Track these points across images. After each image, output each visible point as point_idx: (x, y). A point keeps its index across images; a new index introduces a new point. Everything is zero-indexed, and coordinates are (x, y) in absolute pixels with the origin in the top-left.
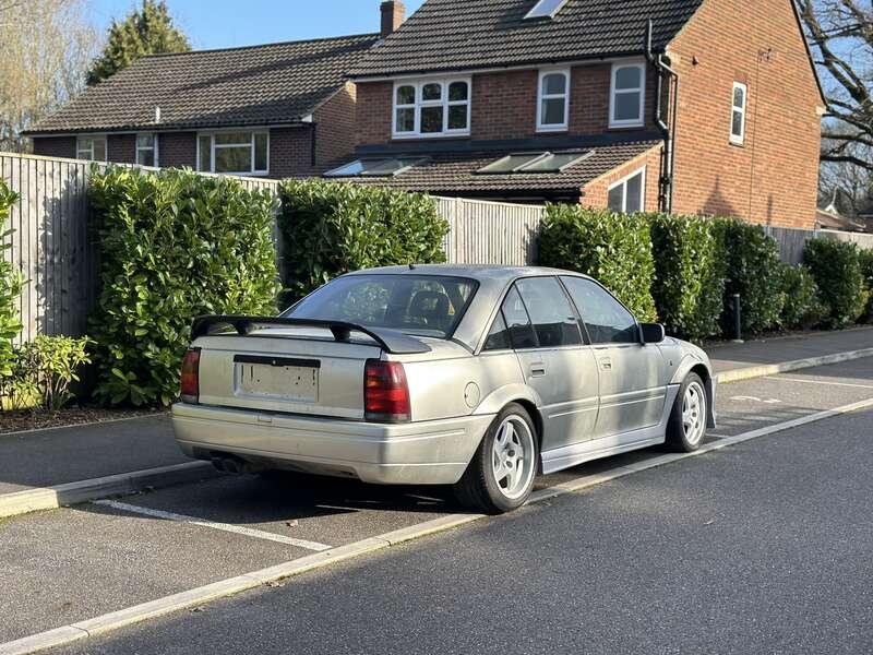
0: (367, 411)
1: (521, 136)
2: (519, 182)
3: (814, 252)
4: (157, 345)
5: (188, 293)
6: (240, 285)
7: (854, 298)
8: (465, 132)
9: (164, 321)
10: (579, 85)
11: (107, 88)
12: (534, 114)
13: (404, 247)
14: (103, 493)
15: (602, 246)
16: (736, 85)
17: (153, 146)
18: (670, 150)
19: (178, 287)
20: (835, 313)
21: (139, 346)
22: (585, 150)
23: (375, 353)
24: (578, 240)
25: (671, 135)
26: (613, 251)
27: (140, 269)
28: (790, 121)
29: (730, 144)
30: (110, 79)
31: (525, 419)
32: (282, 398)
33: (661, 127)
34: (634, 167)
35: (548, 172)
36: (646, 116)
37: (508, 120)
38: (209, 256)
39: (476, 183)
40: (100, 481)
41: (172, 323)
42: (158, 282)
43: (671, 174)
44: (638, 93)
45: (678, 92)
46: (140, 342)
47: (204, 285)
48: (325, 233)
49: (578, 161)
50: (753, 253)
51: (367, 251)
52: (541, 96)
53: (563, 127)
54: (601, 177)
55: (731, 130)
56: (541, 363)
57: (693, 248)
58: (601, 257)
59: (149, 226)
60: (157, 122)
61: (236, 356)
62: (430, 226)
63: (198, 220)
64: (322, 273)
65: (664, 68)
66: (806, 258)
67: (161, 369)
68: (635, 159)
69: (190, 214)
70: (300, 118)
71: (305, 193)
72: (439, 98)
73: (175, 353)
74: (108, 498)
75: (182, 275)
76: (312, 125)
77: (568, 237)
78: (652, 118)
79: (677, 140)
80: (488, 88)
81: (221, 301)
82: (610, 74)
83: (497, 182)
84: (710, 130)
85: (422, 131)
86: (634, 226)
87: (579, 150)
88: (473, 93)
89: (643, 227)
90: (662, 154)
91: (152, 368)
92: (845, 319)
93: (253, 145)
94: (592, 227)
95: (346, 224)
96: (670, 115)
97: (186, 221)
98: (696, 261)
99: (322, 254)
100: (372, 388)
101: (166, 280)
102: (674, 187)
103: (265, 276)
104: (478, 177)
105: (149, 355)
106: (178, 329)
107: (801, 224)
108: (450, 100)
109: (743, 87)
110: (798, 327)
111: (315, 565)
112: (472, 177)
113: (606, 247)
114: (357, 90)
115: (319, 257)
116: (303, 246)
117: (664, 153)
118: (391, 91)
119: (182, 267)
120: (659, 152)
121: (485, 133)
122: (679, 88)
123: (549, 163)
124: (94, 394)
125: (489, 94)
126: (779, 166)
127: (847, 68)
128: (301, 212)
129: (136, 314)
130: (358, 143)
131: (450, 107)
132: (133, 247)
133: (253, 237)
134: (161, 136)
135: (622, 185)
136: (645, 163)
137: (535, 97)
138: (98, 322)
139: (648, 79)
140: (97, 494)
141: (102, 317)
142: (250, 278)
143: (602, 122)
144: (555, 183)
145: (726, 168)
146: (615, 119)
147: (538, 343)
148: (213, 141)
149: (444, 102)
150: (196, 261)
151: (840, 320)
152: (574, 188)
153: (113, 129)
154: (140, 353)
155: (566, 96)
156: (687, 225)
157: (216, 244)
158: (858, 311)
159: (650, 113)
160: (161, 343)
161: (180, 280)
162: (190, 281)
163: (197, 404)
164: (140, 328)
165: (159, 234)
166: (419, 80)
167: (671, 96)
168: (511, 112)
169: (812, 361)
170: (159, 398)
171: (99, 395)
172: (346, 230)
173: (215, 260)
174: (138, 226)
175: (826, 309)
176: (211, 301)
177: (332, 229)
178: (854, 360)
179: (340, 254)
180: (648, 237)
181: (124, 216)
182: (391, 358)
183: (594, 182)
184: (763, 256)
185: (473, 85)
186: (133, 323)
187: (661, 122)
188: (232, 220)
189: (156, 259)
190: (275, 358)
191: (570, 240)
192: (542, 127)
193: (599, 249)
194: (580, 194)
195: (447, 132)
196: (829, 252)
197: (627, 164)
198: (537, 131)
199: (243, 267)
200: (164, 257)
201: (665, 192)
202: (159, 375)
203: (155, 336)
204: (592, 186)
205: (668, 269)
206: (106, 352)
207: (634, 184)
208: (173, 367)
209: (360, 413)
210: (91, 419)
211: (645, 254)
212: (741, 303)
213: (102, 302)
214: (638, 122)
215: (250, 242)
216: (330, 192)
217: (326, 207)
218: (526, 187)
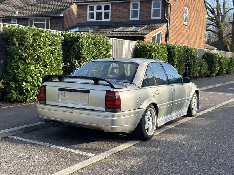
0: (106, 108)
1: (125, 21)
2: (126, 34)
3: (206, 56)
4: (25, 83)
5: (35, 66)
6: (51, 64)
7: (217, 68)
8: (109, 20)
9: (28, 75)
10: (142, 7)
11: (2, 6)
12: (129, 14)
13: (99, 53)
14: (12, 134)
15: (154, 53)
16: (186, 8)
17: (16, 22)
18: (169, 26)
19: (32, 64)
20: (211, 73)
21: (20, 83)
22: (144, 25)
23: (109, 88)
24: (147, 51)
25: (169, 21)
26: (157, 55)
27: (20, 58)
28: (199, 19)
29: (184, 25)
30: (3, 3)
31: (153, 109)
32: (76, 103)
33: (166, 19)
34: (159, 31)
35: (135, 31)
36: (162, 16)
37: (121, 16)
38: (42, 54)
39: (113, 34)
40: (11, 130)
41: (30, 76)
42: (26, 63)
43: (169, 33)
44: (159, 9)
45: (171, 9)
46: (20, 81)
47: (41, 63)
48: (76, 48)
49: (143, 28)
50: (192, 56)
51: (89, 54)
52: (131, 10)
53: (137, 19)
54: (150, 33)
55: (184, 21)
56: (158, 91)
57: (178, 54)
58: (154, 56)
59: (23, 45)
60: (17, 15)
61: (59, 89)
62: (107, 46)
63: (38, 42)
64: (75, 60)
65: (167, 2)
66: (204, 57)
67: (27, 90)
68: (159, 28)
69: (36, 41)
70: (59, 15)
71: (69, 35)
72: (101, 10)
73: (31, 85)
74: (14, 135)
75: (33, 60)
76: (63, 17)
77: (144, 50)
78: (163, 17)
79: (170, 23)
80: (116, 7)
81: (45, 69)
82: (151, 4)
83: (120, 34)
84: (179, 20)
85: (96, 19)
86: (163, 47)
87: (142, 25)
88: (111, 8)
89: (165, 48)
90: (166, 27)
91: (24, 90)
92: (214, 74)
93: (45, 23)
94: (151, 47)
95: (83, 45)
96: (169, 16)
97: (35, 43)
98: (178, 58)
99: (75, 54)
100: (108, 100)
101: (28, 62)
102: (169, 37)
103: (59, 61)
104: (114, 33)
105: (23, 86)
106: (32, 78)
107: (201, 48)
108: (104, 10)
109: (187, 9)
110: (202, 77)
111: (92, 163)
112: (112, 33)
113: (155, 53)
114: (77, 6)
115: (74, 55)
116: (69, 52)
117: (167, 27)
118: (87, 7)
119: (34, 58)
120: (165, 26)
121: (115, 20)
122: (171, 8)
123: (134, 29)
124: (5, 98)
125: (116, 9)
126: (196, 31)
127: (210, 5)
128: (69, 41)
129: (19, 73)
130: (77, 22)
131: (105, 12)
132: (18, 51)
133: (55, 49)
134: (18, 19)
135: (155, 36)
136: (161, 29)
137: (129, 10)
138: (7, 75)
139: (162, 5)
140: (10, 134)
141: (7, 73)
142: (54, 61)
143: (149, 17)
144: (137, 35)
145: (183, 31)
146: (153, 17)
147: (156, 84)
148: (33, 21)
149: (103, 11)
150: (38, 56)
151: (213, 75)
152: (143, 36)
153: (4, 17)
154: (20, 85)
155: (138, 10)
156: (176, 47)
157: (44, 50)
158: (217, 72)
159: (163, 15)
160: (27, 82)
161: (33, 62)
162: (36, 62)
163: (45, 104)
164: (20, 77)
165: (26, 47)
166: (95, 4)
167: (169, 10)
168: (122, 14)
169: (211, 87)
170: (26, 99)
171: (7, 98)
172: (83, 47)
173: (44, 55)
174: (19, 44)
175: (209, 72)
176: (43, 69)
177: (79, 46)
178: (221, 86)
179: (81, 55)
180: (166, 51)
181: (15, 41)
182: (115, 90)
183: (148, 34)
184: (195, 56)
185: (111, 6)
186: (18, 76)
187: (166, 18)
188: (49, 43)
189: (25, 55)
190: (73, 90)
191: (144, 51)
192: (131, 19)
193: (153, 54)
194: (145, 38)
195: (103, 20)
196: (210, 56)
197: (157, 29)
198: (130, 20)
199: (52, 58)
200: (28, 54)
201: (167, 38)
202: (26, 92)
203: (25, 80)
204: (148, 36)
205: (170, 60)
206: (9, 84)
207: (159, 35)
208: (31, 90)
209: (104, 109)
210: (5, 106)
211: (165, 56)
212: (189, 70)
213: (7, 69)
214: (159, 18)
215: (54, 50)
216: (78, 35)
217: (77, 40)
218: (129, 36)
